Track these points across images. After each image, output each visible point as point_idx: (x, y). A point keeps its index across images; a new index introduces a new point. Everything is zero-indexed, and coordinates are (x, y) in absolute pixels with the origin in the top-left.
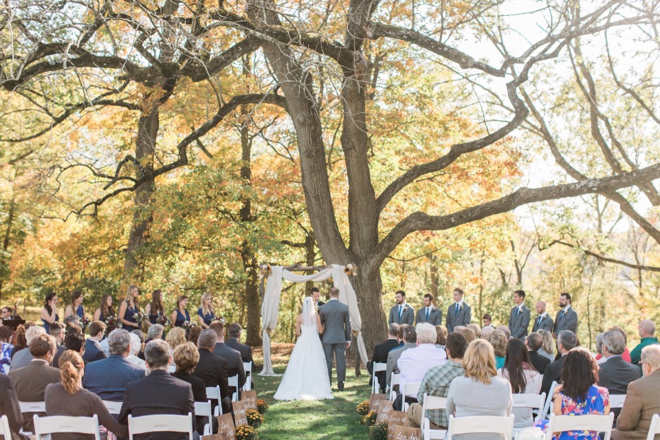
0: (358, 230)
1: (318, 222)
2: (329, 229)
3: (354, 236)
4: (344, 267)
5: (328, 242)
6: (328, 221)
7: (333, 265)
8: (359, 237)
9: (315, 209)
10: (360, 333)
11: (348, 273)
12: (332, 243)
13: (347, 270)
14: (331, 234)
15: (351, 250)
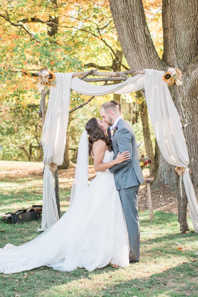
0: (175, 35)
1: (124, 24)
2: (139, 33)
3: (169, 42)
4: (163, 73)
5: (137, 50)
6: (136, 22)
7: (147, 70)
8: (175, 44)
9: (120, 8)
10: (187, 170)
11: (169, 81)
12: (142, 50)
13: (168, 77)
14: (141, 40)
15: (166, 61)
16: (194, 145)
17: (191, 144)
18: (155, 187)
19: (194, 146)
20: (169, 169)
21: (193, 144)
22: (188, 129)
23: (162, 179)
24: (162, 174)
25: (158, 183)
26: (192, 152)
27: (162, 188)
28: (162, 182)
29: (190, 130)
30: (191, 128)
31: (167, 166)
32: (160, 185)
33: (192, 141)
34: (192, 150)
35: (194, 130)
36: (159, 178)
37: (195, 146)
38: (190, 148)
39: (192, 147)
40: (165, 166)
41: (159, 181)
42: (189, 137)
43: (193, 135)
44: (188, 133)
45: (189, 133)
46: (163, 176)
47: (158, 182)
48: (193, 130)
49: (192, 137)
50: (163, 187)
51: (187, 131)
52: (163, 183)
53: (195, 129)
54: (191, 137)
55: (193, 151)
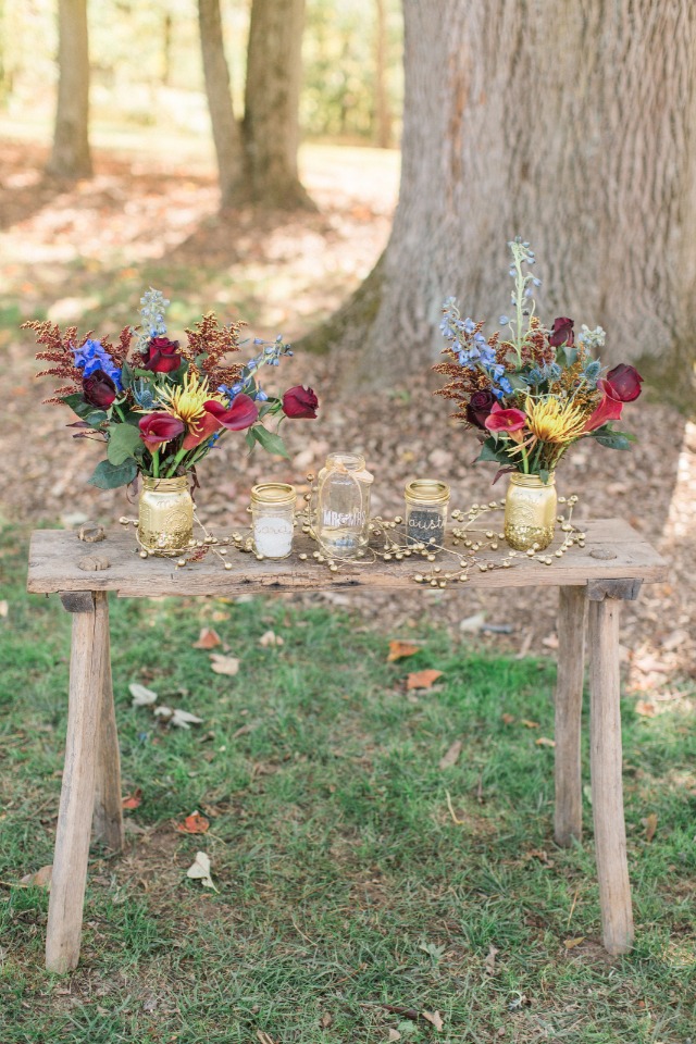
16: (640, 135)
17: (627, 126)
18: (373, 373)
19: (639, 144)
20: (464, 271)
21: (635, 132)
22: (627, 33)
23: (415, 328)
24: (420, 298)
25: (395, 352)
26: (625, 176)
27: (417, 385)
28: (417, 345)
29: (637, 35)
30: (645, 23)
31: (453, 255)
32: (402, 363)
33: (637, 111)
34: (626, 164)
35: (657, 38)
36: (398, 320)
37: (647, 145)
38: (620, 156)
39: (628, 147)
40: (439, 256)
41: (402, 337)
42: (624, 79)
43: (650, 72)
44: (624, 59)
45: (632, 58)
46: (427, 312)
47: (395, 345)
48: (652, 40)
49: (640, 84)
50: (423, 380)
51: (621, 49)
52: (424, 349)
53: (663, 34)
54: (635, 83)
55: (631, 170)
